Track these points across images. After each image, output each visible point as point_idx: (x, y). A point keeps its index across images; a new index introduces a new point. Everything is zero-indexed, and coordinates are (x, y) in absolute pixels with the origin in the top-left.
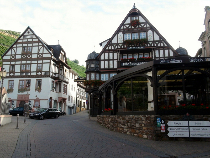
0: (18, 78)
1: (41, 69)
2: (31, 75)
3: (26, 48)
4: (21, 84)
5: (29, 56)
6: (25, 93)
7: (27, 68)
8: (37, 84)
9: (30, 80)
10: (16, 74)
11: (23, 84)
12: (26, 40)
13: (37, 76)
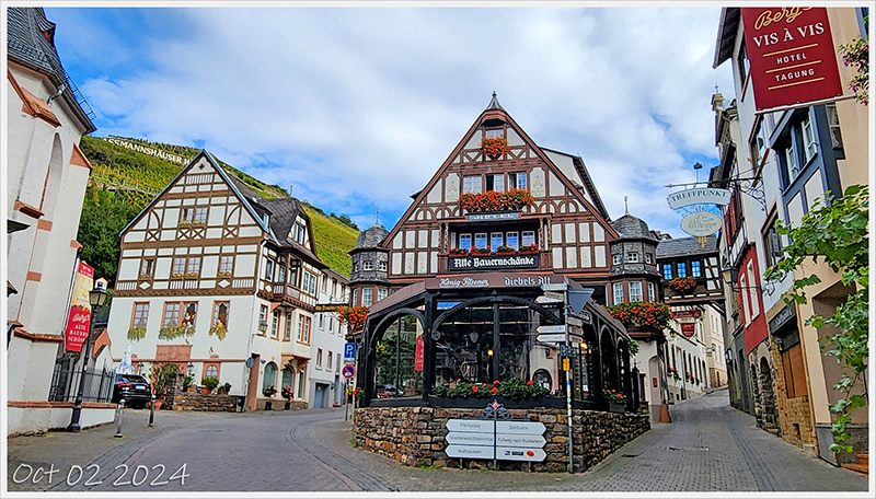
0: (162, 296)
1: (230, 271)
2: (201, 287)
3: (190, 211)
4: (169, 315)
5: (198, 234)
6: (179, 341)
7: (190, 267)
8: (217, 314)
9: (197, 302)
10: (156, 286)
11: (176, 314)
12: (194, 189)
13: (217, 291)
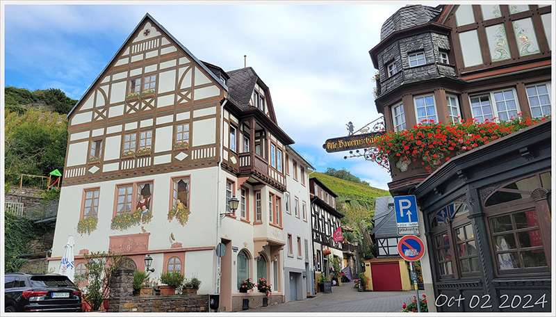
0: (113, 178)
1: (187, 141)
2: (155, 163)
3: (138, 82)
4: (121, 200)
5: (148, 104)
6: (134, 229)
7: (142, 143)
8: (175, 193)
9: (152, 181)
10: (107, 168)
11: (130, 198)
12: (140, 57)
13: (174, 166)
